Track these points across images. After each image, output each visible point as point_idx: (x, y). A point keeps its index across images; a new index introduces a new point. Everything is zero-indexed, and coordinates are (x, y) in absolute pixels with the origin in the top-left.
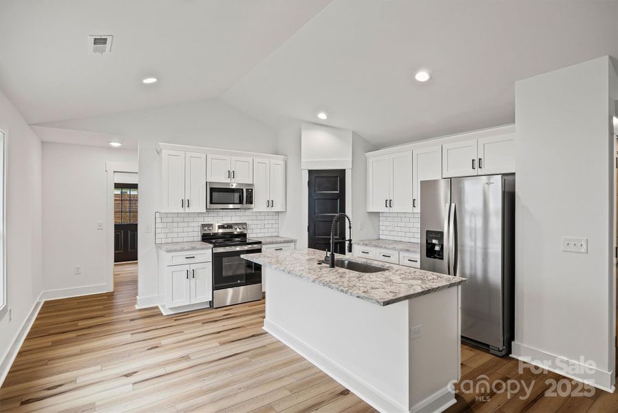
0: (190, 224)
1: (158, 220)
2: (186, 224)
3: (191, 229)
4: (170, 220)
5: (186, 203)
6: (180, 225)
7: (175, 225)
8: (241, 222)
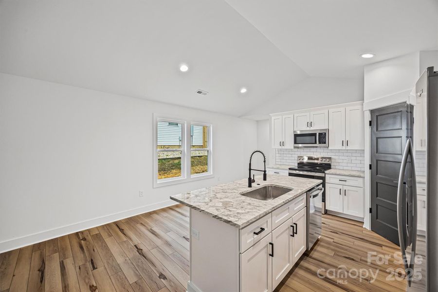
0: (293, 156)
1: (277, 152)
2: (290, 156)
3: (293, 158)
4: (282, 153)
5: (282, 144)
6: (287, 155)
7: (285, 155)
8: (327, 156)
